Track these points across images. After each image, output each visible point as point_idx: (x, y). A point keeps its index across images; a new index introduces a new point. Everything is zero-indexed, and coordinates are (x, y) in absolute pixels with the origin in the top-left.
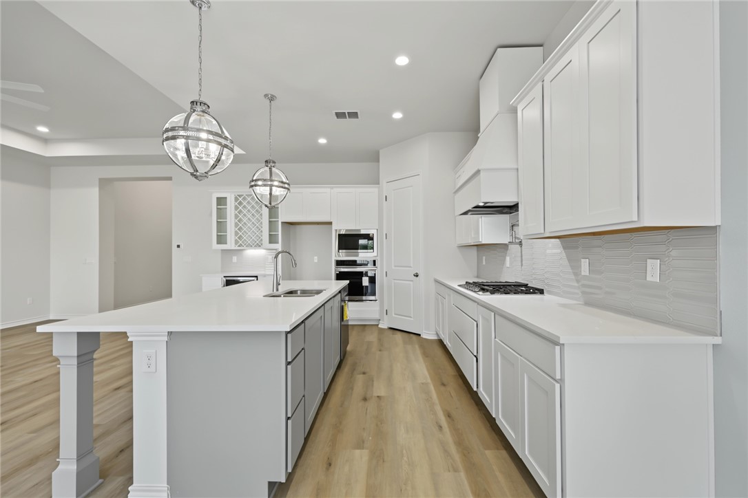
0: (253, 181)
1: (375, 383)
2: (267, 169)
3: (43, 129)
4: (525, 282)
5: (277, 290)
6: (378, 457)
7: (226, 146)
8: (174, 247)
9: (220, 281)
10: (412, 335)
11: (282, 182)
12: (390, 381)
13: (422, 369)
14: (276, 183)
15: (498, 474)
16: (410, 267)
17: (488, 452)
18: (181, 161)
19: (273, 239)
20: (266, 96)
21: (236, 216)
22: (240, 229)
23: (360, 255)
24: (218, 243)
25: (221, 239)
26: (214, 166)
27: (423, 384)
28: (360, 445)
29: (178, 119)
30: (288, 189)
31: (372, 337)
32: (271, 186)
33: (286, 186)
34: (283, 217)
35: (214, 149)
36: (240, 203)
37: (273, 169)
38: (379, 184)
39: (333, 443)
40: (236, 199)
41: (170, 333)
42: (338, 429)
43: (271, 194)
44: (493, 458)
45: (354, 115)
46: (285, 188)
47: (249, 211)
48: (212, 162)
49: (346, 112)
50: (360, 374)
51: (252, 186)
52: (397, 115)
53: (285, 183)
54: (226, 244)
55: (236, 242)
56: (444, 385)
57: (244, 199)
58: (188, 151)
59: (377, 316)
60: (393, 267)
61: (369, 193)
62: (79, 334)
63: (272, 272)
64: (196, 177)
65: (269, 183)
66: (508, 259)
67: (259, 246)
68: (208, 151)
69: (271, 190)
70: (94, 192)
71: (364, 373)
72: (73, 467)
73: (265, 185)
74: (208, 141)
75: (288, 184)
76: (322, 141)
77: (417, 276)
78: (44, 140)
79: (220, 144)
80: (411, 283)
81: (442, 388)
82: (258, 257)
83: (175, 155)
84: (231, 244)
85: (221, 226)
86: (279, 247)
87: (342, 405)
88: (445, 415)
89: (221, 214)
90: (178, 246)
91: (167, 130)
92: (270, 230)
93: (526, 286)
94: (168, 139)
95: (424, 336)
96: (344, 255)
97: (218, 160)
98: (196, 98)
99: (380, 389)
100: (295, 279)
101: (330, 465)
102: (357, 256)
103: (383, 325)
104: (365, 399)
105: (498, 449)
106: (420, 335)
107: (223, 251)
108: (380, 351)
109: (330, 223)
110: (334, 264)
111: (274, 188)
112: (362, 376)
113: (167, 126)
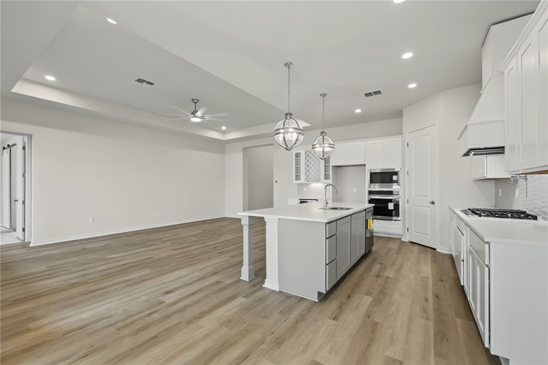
0: (313, 145)
1: (387, 270)
2: (322, 137)
3: (224, 128)
4: (524, 210)
5: (326, 206)
6: (378, 301)
7: (300, 133)
8: (275, 182)
9: (297, 201)
10: (428, 248)
11: (330, 144)
12: (398, 271)
13: (427, 269)
14: (326, 145)
15: (460, 329)
16: (428, 196)
17: (457, 320)
18: (281, 143)
19: (326, 177)
20: (321, 95)
21: (306, 164)
22: (308, 171)
23: (394, 187)
24: (296, 180)
25: (298, 177)
26: (295, 143)
27: (424, 277)
28: (369, 294)
29: (280, 124)
30: (334, 148)
31: (394, 246)
32: (323, 147)
33: (333, 146)
34: (333, 162)
35: (295, 136)
36: (308, 156)
37: (325, 137)
38: (402, 134)
39: (353, 290)
40: (306, 153)
41: (279, 219)
42: (357, 285)
43: (323, 151)
44: (460, 323)
45: (379, 92)
46: (332, 147)
47: (313, 160)
48: (294, 141)
49: (372, 92)
50: (378, 264)
51: (313, 148)
52: (412, 86)
53: (332, 144)
54: (300, 180)
55: (306, 179)
56: (442, 281)
57: (310, 152)
58: (284, 138)
59: (400, 232)
60: (413, 197)
61: (395, 142)
62: (249, 216)
63: (323, 197)
64: (287, 149)
65: (323, 145)
66: (517, 190)
67: (318, 181)
68: (292, 136)
69: (323, 149)
70: (241, 155)
71: (381, 264)
72: (247, 267)
73: (320, 147)
74: (292, 132)
75: (334, 145)
76: (358, 111)
77: (433, 203)
78: (224, 132)
79: (297, 133)
80: (429, 209)
81: (439, 283)
82: (317, 187)
83: (279, 140)
84: (303, 181)
85: (298, 169)
86: (330, 181)
87: (362, 276)
88: (433, 296)
89: (298, 163)
90: (276, 182)
91: (276, 130)
92: (325, 171)
93: (525, 212)
94: (276, 134)
95: (438, 250)
96: (377, 187)
97: (297, 140)
98: (287, 112)
99: (389, 273)
100: (341, 202)
101: (349, 297)
102: (392, 188)
103: (406, 239)
104: (378, 276)
105: (468, 320)
106: (435, 249)
107: (299, 184)
108: (397, 254)
109: (365, 165)
110: (367, 193)
111: (325, 148)
112: (380, 265)
113: (276, 128)
